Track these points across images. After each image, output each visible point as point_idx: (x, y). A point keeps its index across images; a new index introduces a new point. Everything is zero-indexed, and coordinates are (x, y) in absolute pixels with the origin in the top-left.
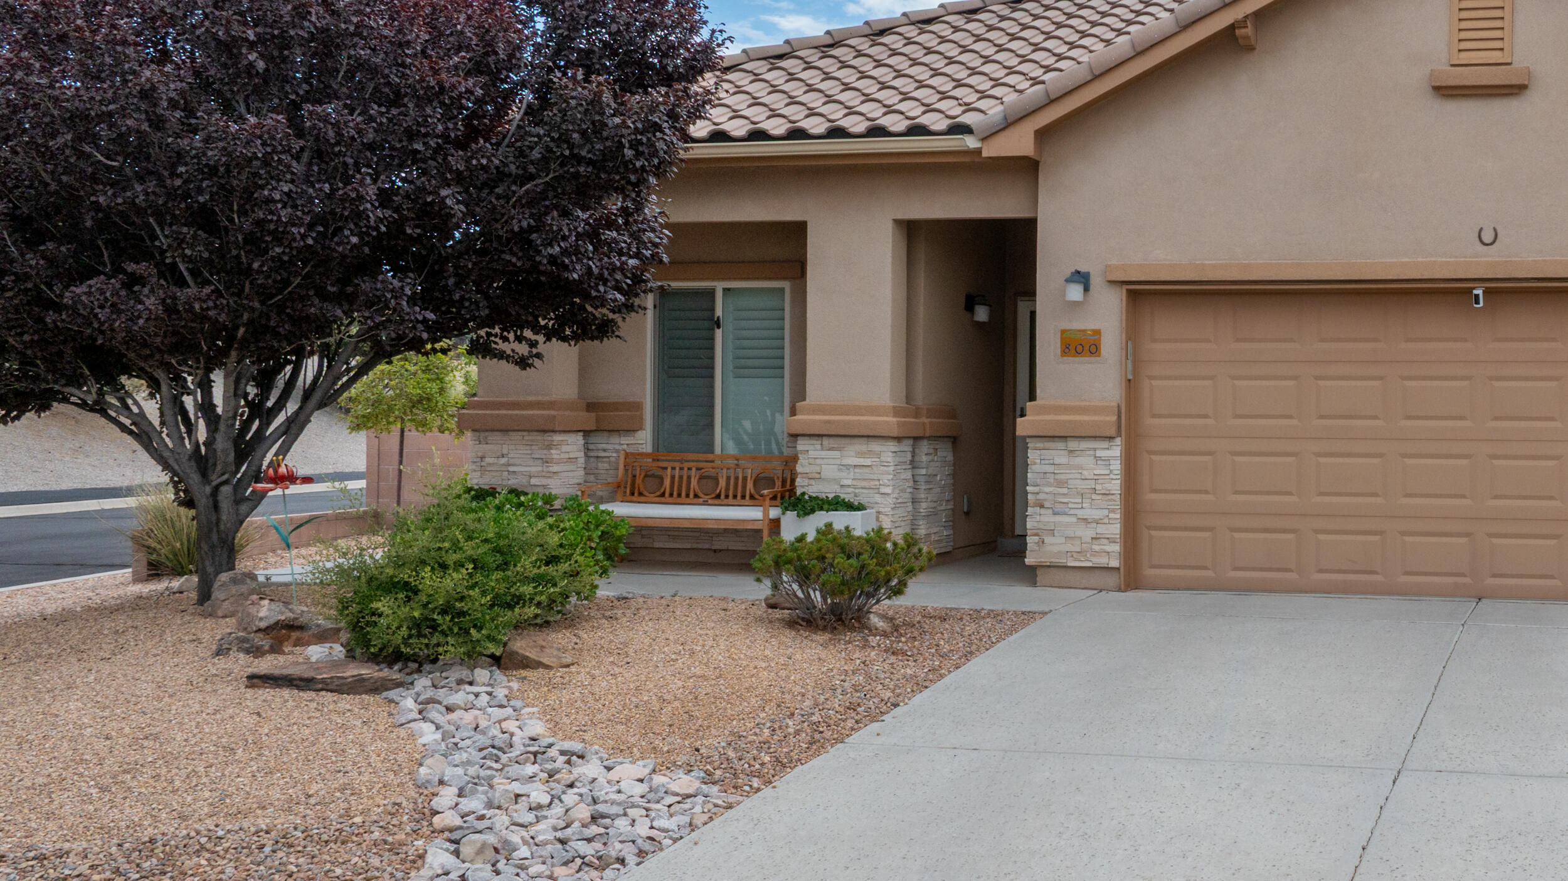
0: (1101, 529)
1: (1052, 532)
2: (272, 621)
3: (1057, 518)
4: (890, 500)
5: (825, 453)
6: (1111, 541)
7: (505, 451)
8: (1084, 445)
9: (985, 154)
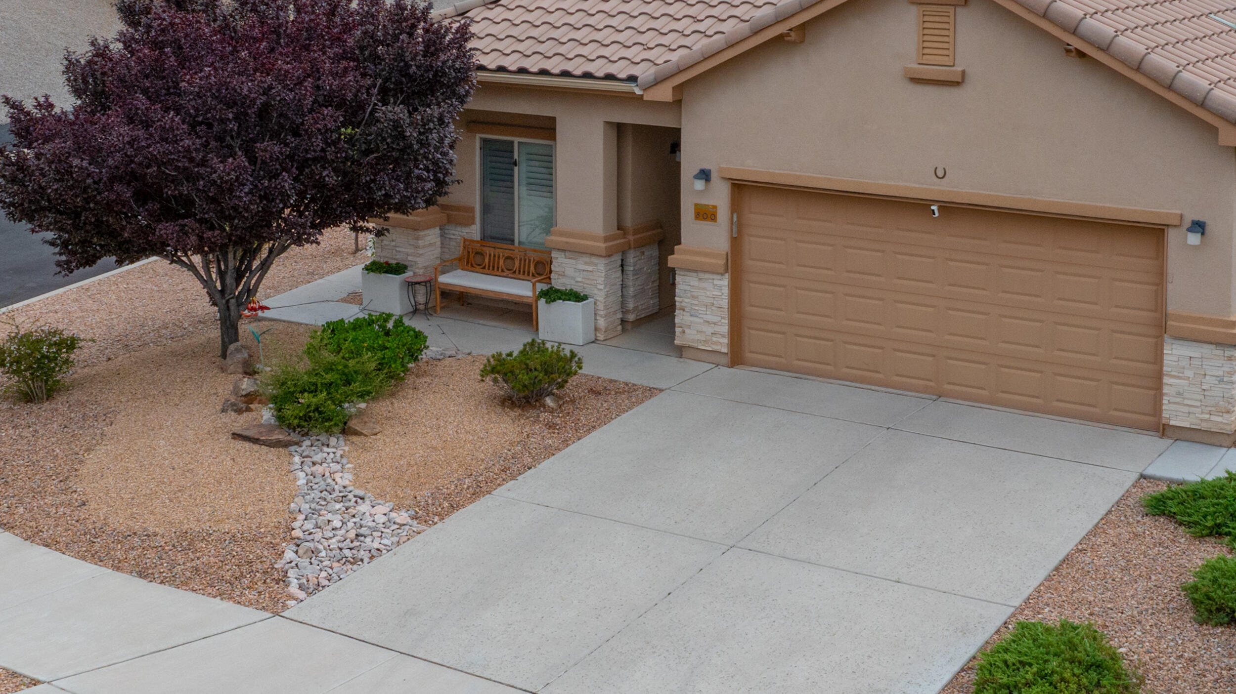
0: (717, 328)
1: (689, 327)
3: (692, 319)
4: (603, 294)
5: (567, 261)
6: (723, 336)
7: (394, 238)
8: (707, 276)
9: (645, 98)
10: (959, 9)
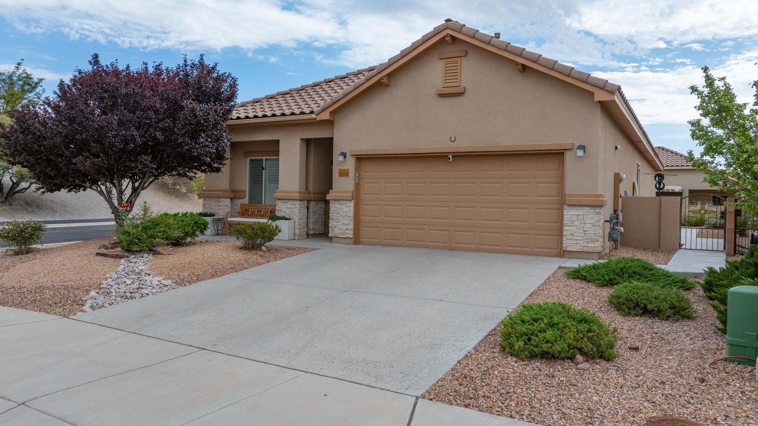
0: (348, 227)
1: (336, 227)
3: (337, 223)
4: (298, 218)
5: (283, 204)
6: (351, 230)
8: (344, 202)
9: (317, 119)
10: (462, 59)
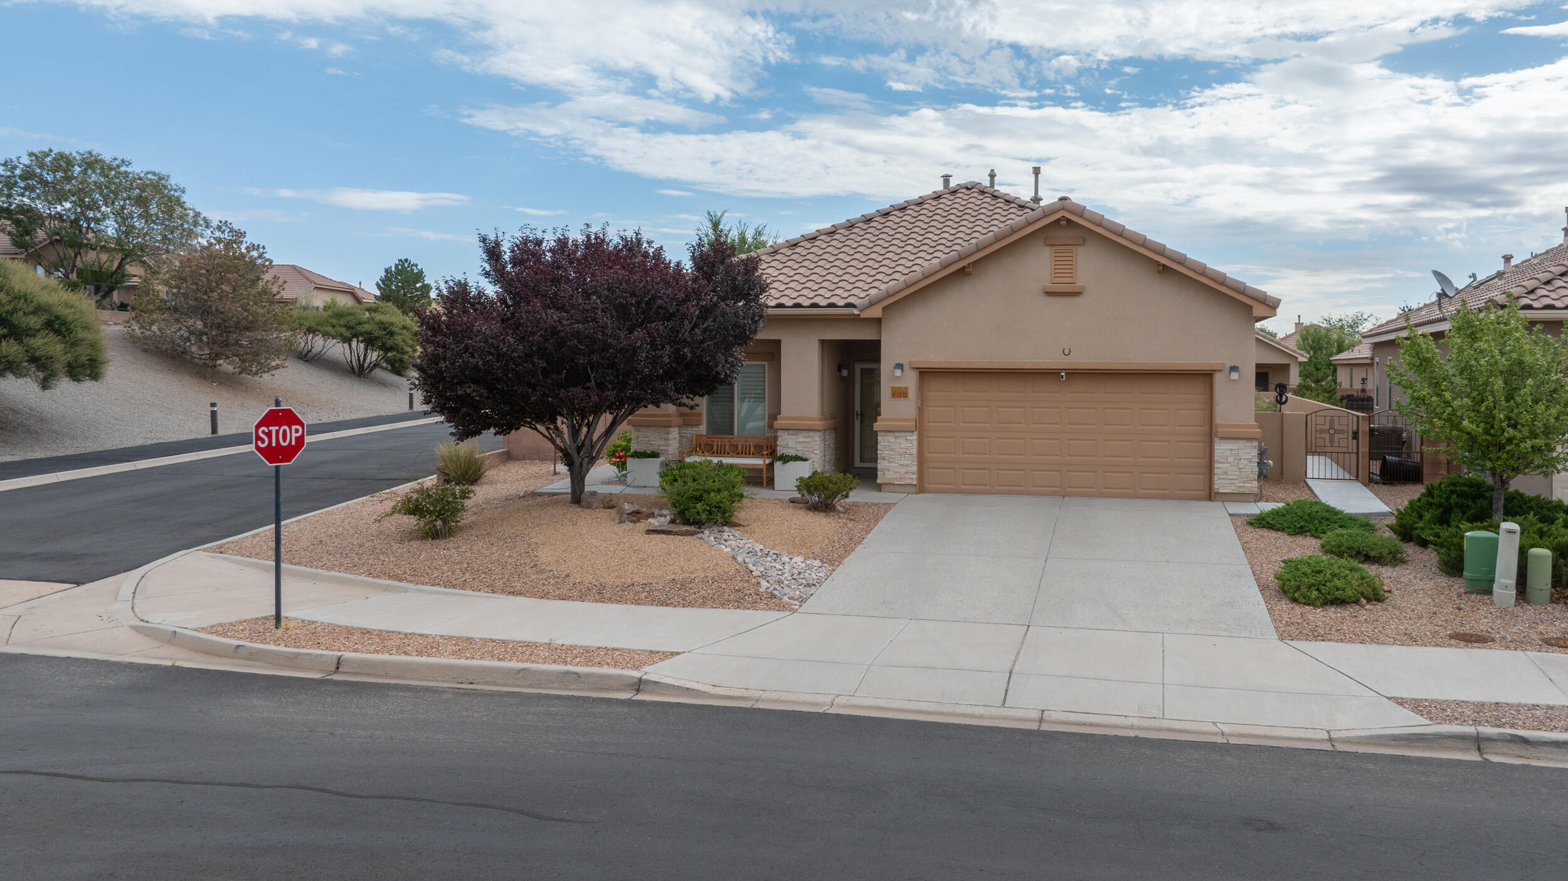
0: (909, 469)
1: (888, 470)
2: (632, 510)
3: (890, 464)
4: (819, 457)
5: (790, 437)
6: (913, 473)
7: (648, 435)
8: (901, 434)
9: (861, 317)
10: (1078, 247)
